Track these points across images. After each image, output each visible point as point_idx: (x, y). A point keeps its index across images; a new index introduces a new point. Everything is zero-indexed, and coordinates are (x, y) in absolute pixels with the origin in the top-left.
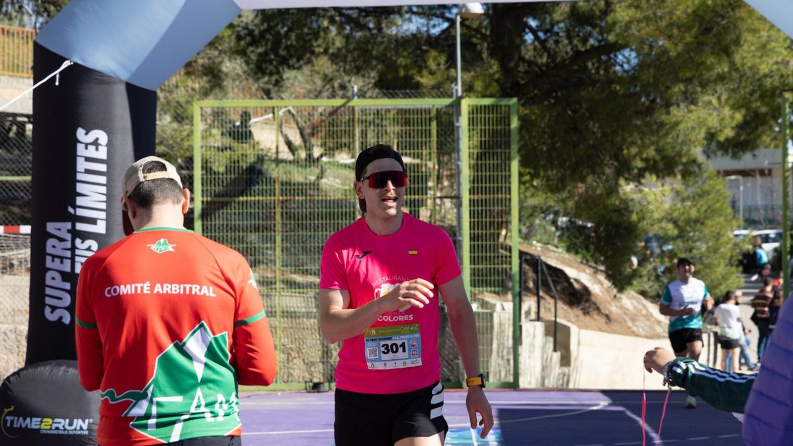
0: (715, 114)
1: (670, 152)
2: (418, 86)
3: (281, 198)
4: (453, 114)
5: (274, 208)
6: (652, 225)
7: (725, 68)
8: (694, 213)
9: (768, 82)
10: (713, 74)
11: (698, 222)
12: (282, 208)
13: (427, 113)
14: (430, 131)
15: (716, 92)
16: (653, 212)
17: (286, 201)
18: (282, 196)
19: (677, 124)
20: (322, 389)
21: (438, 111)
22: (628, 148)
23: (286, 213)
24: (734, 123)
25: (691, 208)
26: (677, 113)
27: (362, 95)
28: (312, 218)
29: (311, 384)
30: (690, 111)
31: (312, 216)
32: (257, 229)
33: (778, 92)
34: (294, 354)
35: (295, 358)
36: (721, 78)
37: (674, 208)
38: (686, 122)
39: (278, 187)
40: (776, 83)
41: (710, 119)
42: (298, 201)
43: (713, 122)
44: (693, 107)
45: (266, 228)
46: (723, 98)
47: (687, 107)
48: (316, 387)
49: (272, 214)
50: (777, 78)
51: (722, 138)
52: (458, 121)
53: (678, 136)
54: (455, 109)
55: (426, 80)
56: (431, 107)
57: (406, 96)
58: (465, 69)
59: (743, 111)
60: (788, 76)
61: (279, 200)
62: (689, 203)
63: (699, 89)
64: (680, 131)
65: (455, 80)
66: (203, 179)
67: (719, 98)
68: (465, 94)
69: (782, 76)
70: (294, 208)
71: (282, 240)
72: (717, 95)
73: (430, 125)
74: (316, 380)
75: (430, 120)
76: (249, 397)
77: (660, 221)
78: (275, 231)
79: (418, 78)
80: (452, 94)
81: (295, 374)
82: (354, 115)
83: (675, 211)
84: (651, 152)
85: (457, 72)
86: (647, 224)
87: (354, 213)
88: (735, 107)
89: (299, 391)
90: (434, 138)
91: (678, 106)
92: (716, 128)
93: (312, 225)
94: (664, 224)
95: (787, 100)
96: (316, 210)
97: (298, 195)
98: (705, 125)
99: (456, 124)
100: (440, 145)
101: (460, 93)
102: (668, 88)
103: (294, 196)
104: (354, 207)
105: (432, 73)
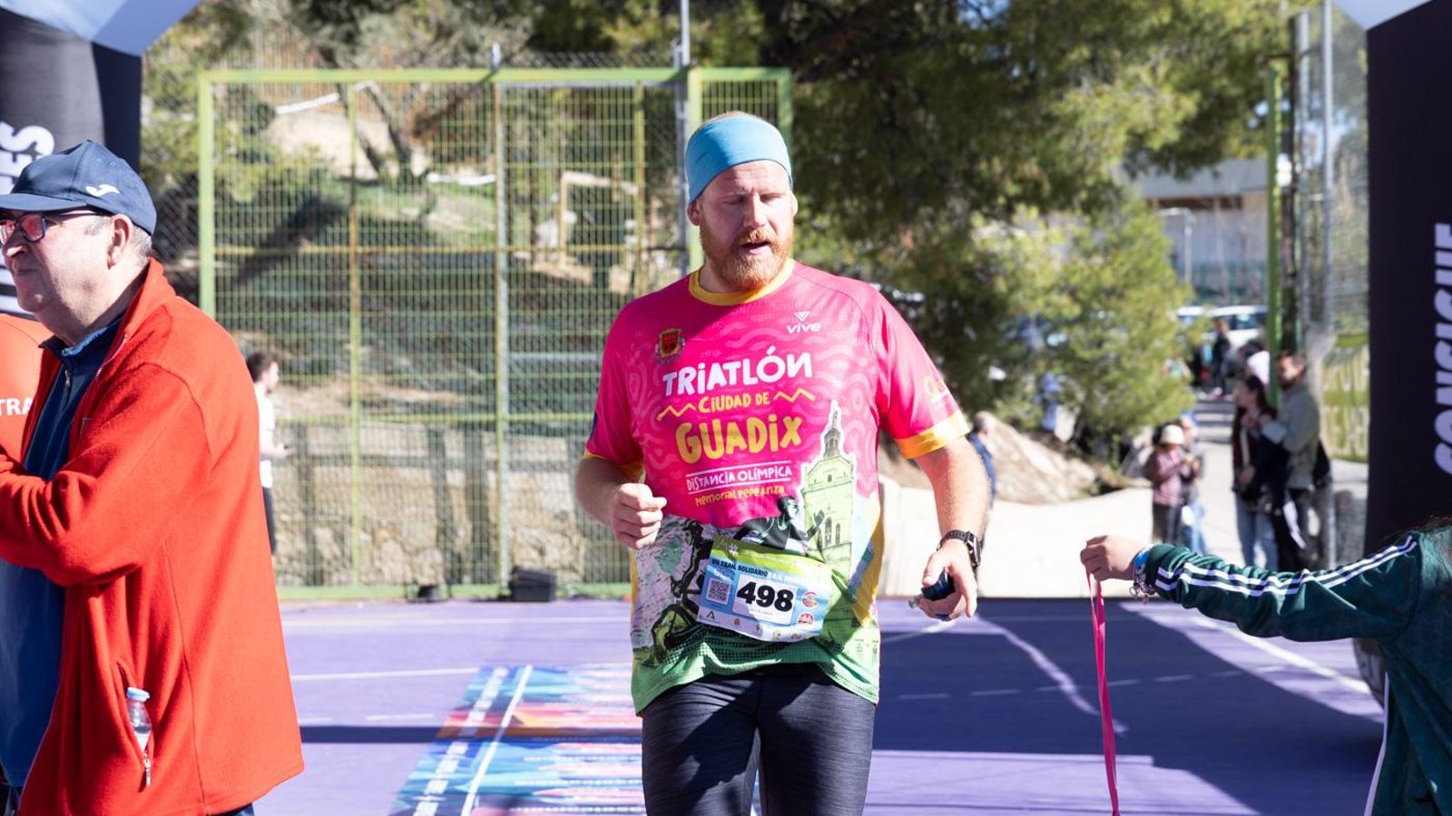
0: (1146, 98)
1: (1065, 168)
2: (609, 45)
3: (360, 250)
4: (672, 97)
5: (348, 266)
6: (1033, 298)
7: (1165, 16)
8: (1108, 278)
9: (1241, 42)
10: (1145, 26)
11: (1114, 293)
12: (362, 268)
13: (627, 95)
14: (632, 127)
15: (1148, 59)
16: (1033, 275)
17: (370, 254)
18: (362, 244)
19: (1076, 116)
20: (435, 597)
21: (646, 92)
22: (989, 160)
23: (370, 277)
24: (1179, 117)
25: (1102, 267)
26: (1077, 98)
27: (507, 61)
28: (417, 286)
29: (416, 589)
30: (1099, 95)
31: (418, 282)
32: (316, 305)
33: (1259, 59)
34: (383, 534)
35: (385, 540)
36: (1158, 35)
37: (1073, 268)
38: (1093, 113)
39: (354, 229)
40: (1256, 44)
41: (1136, 108)
42: (392, 255)
43: (1141, 114)
44: (1106, 87)
45: (330, 305)
46: (1162, 71)
47: (1093, 86)
48: (425, 593)
49: (344, 278)
50: (1257, 33)
51: (1156, 143)
52: (682, 109)
53: (1079, 139)
54: (677, 89)
55: (622, 34)
56: (633, 84)
57: (586, 64)
58: (696, 16)
59: (1197, 95)
60: (1277, 31)
61: (356, 254)
62: (1098, 260)
63: (1117, 54)
64: (1081, 131)
65: (677, 34)
66: (216, 214)
67: (1153, 70)
68: (694, 62)
69: (1266, 31)
70: (384, 268)
71: (363, 326)
72: (1149, 65)
73: (632, 117)
74: (425, 581)
75: (632, 107)
76: (302, 611)
77: (1048, 291)
78: (348, 310)
79: (608, 31)
80: (672, 60)
81: (385, 569)
82: (493, 97)
83: (1074, 273)
84: (1031, 168)
85: (680, 21)
86: (1025, 297)
87: (493, 277)
88: (1184, 89)
89: (393, 601)
90: (640, 142)
91: (1079, 84)
92: (1146, 125)
93: (417, 300)
94: (1055, 298)
95: (1274, 74)
96: (424, 271)
97: (392, 244)
98: (1125, 119)
99: (679, 115)
100: (651, 153)
101: (686, 60)
102: (1063, 52)
103: (384, 245)
104: (494, 265)
105: (635, 23)
